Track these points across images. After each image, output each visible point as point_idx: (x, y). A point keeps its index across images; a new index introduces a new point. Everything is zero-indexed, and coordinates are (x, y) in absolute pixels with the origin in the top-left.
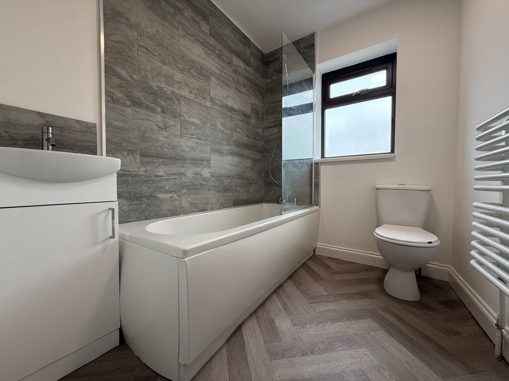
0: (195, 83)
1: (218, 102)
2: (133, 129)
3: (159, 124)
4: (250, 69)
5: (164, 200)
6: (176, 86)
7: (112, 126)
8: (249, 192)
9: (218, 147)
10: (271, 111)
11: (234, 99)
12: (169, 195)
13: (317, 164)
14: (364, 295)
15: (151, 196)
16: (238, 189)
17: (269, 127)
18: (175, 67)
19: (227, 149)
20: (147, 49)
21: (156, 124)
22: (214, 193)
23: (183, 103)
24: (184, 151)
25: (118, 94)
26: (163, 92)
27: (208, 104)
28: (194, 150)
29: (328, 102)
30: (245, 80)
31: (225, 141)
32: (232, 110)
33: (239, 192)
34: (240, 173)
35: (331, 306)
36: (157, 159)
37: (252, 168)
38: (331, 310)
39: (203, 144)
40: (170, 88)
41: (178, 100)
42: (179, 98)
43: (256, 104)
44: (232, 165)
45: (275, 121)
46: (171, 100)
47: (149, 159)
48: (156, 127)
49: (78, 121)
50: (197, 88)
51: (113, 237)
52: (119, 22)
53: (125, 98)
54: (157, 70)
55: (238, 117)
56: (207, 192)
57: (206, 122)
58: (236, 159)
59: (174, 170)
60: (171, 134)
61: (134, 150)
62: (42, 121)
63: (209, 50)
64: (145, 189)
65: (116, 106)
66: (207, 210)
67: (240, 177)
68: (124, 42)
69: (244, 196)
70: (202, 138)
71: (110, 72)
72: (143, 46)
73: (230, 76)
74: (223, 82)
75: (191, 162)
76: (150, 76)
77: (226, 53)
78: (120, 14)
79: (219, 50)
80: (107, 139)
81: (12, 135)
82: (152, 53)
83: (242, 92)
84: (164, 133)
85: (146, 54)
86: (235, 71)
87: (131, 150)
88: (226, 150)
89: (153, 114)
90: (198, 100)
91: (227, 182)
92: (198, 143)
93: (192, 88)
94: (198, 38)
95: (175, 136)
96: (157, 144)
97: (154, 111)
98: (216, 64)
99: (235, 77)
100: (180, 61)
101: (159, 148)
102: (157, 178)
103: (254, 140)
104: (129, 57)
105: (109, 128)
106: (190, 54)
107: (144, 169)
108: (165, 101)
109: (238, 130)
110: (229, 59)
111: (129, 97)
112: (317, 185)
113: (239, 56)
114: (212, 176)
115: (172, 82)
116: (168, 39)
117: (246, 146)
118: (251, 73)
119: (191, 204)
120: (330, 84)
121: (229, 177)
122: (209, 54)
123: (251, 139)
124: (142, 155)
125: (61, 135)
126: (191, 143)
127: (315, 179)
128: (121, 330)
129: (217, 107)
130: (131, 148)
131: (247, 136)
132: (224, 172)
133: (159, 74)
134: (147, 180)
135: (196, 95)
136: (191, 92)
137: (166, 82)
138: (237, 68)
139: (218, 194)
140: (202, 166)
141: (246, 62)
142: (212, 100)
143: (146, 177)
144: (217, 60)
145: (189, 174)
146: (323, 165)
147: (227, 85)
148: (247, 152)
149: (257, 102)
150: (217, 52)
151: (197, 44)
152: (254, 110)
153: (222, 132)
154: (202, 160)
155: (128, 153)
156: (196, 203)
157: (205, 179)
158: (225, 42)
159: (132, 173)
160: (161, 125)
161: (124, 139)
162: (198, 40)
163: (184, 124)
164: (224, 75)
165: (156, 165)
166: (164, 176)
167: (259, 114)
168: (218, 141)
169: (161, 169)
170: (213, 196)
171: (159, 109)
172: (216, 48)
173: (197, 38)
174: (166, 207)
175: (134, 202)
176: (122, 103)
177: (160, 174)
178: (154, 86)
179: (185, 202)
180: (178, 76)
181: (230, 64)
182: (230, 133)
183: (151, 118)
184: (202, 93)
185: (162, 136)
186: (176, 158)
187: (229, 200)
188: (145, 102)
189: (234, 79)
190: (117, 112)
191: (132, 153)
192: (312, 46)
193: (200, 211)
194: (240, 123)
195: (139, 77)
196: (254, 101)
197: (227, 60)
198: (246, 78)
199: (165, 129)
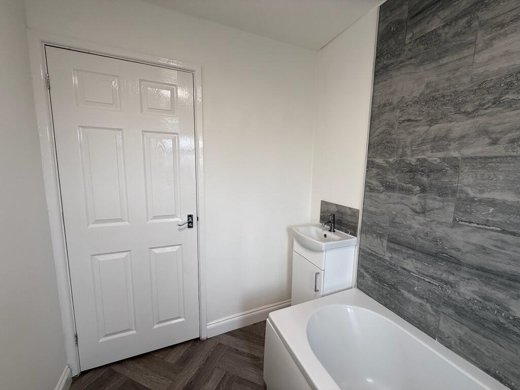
2: (384, 214)
3: (414, 207)
6: (454, 145)
12: (419, 301)
15: (394, 287)
18: (456, 116)
20: (409, 120)
21: (411, 208)
23: (465, 169)
26: (426, 164)
40: (441, 154)
47: (396, 247)
48: (410, 212)
52: (383, 113)
53: (380, 185)
54: (420, 139)
59: (432, 271)
60: (433, 221)
61: (382, 234)
64: (389, 276)
65: (372, 193)
68: (385, 131)
72: (403, 121)
76: (408, 152)
78: (384, 105)
80: (363, 222)
82: (416, 121)
84: (421, 219)
85: (408, 127)
87: (379, 234)
89: (408, 196)
95: (442, 223)
97: (409, 191)
100: (470, 98)
101: (411, 237)
102: (404, 271)
104: (388, 142)
105: (365, 213)
106: (504, 66)
107: (390, 255)
108: (428, 176)
111: (383, 183)
116: (448, 80)
119: (461, 340)
124: (389, 241)
133: (422, 143)
134: (391, 268)
136: (494, 143)
137: (434, 148)
143: (391, 264)
145: (467, 291)
155: (377, 236)
156: (477, 349)
159: (378, 255)
160: (418, 208)
161: (375, 222)
165: (405, 256)
169: (411, 263)
171: (417, 189)
174: (411, 310)
175: (377, 283)
176: (376, 190)
177: (408, 268)
178: (414, 160)
179: (446, 329)
180: (462, 127)
185: (416, 223)
186: (438, 256)
190: (371, 199)
191: (380, 237)
199: (424, 213)
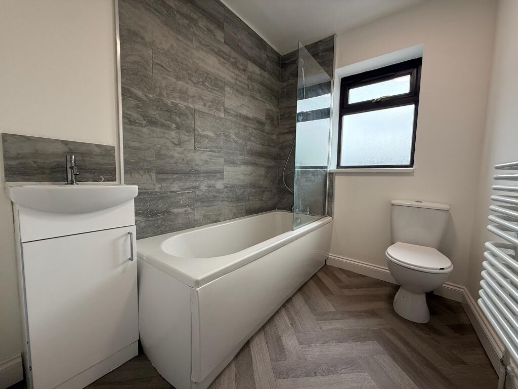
0: (209, 96)
1: (232, 112)
2: (149, 148)
3: (173, 140)
4: (265, 74)
5: (179, 214)
6: (190, 100)
7: (129, 147)
8: (262, 200)
9: (231, 157)
10: (286, 116)
11: (249, 107)
12: (184, 209)
13: (331, 174)
14: (372, 314)
15: (166, 212)
16: (251, 198)
17: (283, 133)
18: (189, 81)
19: (240, 159)
20: (162, 66)
21: (172, 142)
22: (227, 203)
23: (196, 117)
24: (198, 165)
25: (135, 115)
26: (177, 108)
27: (222, 115)
28: (208, 164)
29: (346, 108)
30: (260, 86)
31: (240, 151)
32: (246, 118)
33: (252, 200)
34: (253, 181)
35: (338, 325)
36: (171, 175)
37: (265, 176)
38: (337, 329)
39: (216, 157)
40: (185, 104)
41: (193, 115)
42: (193, 112)
43: (271, 111)
44: (244, 174)
45: (290, 128)
46: (186, 115)
47: (164, 176)
48: (171, 145)
49: (98, 146)
50: (211, 100)
51: (131, 259)
52: (134, 41)
53: (142, 118)
54: (171, 87)
55: (252, 126)
56: (220, 203)
57: (220, 134)
58: (250, 169)
59: (188, 184)
60: (185, 150)
61: (150, 169)
62: (66, 149)
63: (224, 58)
64: (161, 205)
65: (133, 127)
66: (220, 221)
67: (253, 185)
68: (139, 62)
69: (257, 204)
70: (216, 150)
71: (126, 93)
72: (158, 64)
73: (245, 83)
74: (237, 90)
75: (205, 174)
76: (165, 94)
77: (241, 60)
78: (135, 34)
79: (234, 58)
80: (125, 160)
81: (39, 164)
82: (167, 70)
83: (257, 99)
84: (179, 149)
85: (161, 71)
86: (250, 78)
87: (147, 169)
88: (238, 160)
89: (168, 131)
90: (212, 112)
91: (239, 192)
92: (211, 156)
93: (206, 101)
94: (213, 48)
95: (189, 151)
96: (172, 161)
97: (169, 128)
98: (230, 73)
99: (250, 84)
100: (194, 74)
101: (174, 165)
102: (172, 194)
103: (268, 147)
104: (144, 76)
105: (127, 150)
106: (204, 66)
107: (160, 186)
108: (180, 117)
109: (252, 138)
110: (244, 65)
111: (145, 117)
112: (331, 196)
113: (255, 62)
114: (225, 187)
115: (186, 97)
116: (183, 53)
117: (260, 154)
118: (267, 77)
119: (204, 216)
120: (349, 89)
121: (243, 186)
122: (224, 63)
123: (265, 147)
124: (158, 173)
125: (83, 160)
126: (205, 156)
127: (329, 189)
128: (139, 341)
129: (231, 118)
130: (147, 167)
131: (262, 144)
132: (236, 182)
133: (173, 91)
134: (162, 197)
135: (210, 107)
136: (205, 105)
137: (181, 98)
138: (253, 75)
139: (231, 205)
140: (215, 178)
141: (262, 67)
142: (226, 111)
143: (162, 193)
144: (231, 69)
145: (203, 187)
146: (338, 175)
147: (242, 94)
148: (261, 161)
149: (273, 108)
150: (232, 60)
151: (212, 55)
152: (270, 117)
153: (236, 142)
154: (216, 172)
155: (145, 172)
156: (209, 215)
157: (218, 191)
158: (241, 48)
159: (148, 191)
160: (176, 141)
161: (140, 158)
162: (213, 50)
163: (199, 138)
164: (238, 83)
165: (171, 181)
166: (178, 191)
167: (274, 120)
168: (231, 152)
169: (176, 185)
170: (226, 207)
171: (174, 126)
172: (230, 56)
173: (211, 48)
174: (180, 221)
175: (151, 219)
176: (138, 123)
177: (175, 189)
178: (169, 102)
179: (198, 215)
180: (192, 90)
181: (244, 70)
182: (244, 142)
183: (165, 136)
184: (217, 104)
185: (176, 153)
186: (190, 173)
187: (242, 210)
188: (160, 119)
189: (248, 87)
190: (133, 133)
191: (148, 172)
192: (332, 49)
193: (213, 223)
194: (254, 130)
195: (155, 95)
196: (268, 107)
197: (241, 67)
198: (262, 84)
199: (180, 144)
